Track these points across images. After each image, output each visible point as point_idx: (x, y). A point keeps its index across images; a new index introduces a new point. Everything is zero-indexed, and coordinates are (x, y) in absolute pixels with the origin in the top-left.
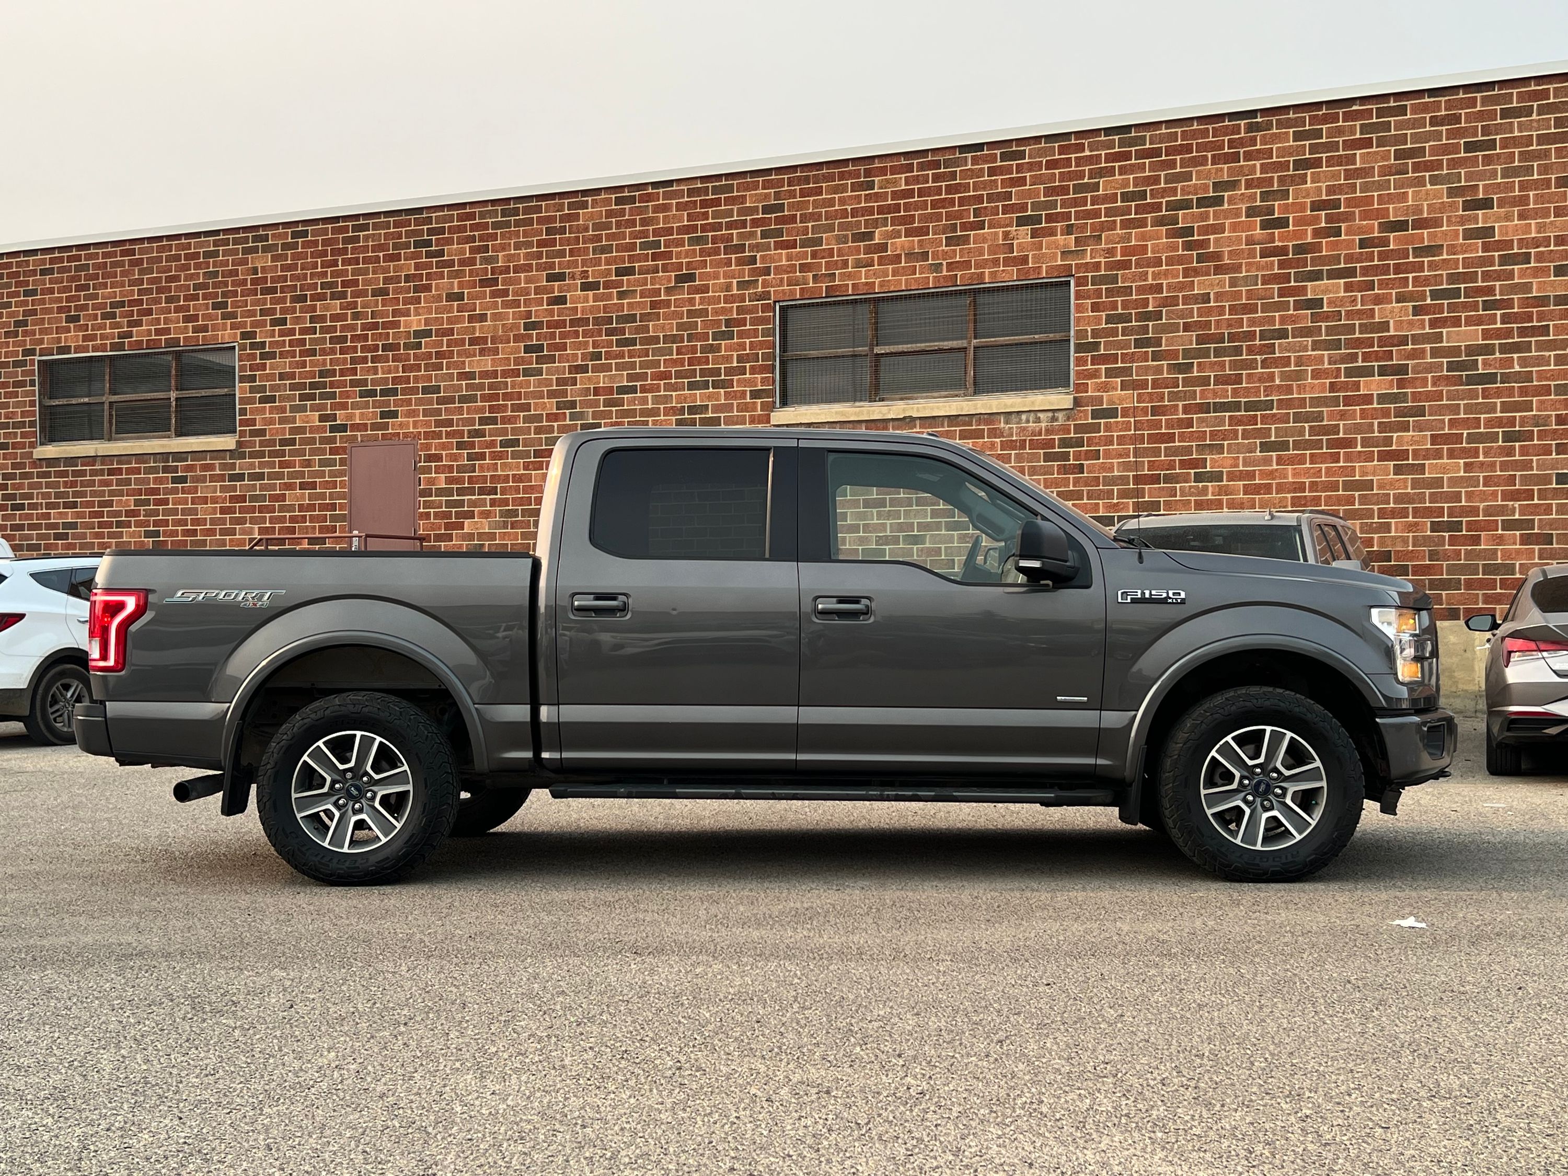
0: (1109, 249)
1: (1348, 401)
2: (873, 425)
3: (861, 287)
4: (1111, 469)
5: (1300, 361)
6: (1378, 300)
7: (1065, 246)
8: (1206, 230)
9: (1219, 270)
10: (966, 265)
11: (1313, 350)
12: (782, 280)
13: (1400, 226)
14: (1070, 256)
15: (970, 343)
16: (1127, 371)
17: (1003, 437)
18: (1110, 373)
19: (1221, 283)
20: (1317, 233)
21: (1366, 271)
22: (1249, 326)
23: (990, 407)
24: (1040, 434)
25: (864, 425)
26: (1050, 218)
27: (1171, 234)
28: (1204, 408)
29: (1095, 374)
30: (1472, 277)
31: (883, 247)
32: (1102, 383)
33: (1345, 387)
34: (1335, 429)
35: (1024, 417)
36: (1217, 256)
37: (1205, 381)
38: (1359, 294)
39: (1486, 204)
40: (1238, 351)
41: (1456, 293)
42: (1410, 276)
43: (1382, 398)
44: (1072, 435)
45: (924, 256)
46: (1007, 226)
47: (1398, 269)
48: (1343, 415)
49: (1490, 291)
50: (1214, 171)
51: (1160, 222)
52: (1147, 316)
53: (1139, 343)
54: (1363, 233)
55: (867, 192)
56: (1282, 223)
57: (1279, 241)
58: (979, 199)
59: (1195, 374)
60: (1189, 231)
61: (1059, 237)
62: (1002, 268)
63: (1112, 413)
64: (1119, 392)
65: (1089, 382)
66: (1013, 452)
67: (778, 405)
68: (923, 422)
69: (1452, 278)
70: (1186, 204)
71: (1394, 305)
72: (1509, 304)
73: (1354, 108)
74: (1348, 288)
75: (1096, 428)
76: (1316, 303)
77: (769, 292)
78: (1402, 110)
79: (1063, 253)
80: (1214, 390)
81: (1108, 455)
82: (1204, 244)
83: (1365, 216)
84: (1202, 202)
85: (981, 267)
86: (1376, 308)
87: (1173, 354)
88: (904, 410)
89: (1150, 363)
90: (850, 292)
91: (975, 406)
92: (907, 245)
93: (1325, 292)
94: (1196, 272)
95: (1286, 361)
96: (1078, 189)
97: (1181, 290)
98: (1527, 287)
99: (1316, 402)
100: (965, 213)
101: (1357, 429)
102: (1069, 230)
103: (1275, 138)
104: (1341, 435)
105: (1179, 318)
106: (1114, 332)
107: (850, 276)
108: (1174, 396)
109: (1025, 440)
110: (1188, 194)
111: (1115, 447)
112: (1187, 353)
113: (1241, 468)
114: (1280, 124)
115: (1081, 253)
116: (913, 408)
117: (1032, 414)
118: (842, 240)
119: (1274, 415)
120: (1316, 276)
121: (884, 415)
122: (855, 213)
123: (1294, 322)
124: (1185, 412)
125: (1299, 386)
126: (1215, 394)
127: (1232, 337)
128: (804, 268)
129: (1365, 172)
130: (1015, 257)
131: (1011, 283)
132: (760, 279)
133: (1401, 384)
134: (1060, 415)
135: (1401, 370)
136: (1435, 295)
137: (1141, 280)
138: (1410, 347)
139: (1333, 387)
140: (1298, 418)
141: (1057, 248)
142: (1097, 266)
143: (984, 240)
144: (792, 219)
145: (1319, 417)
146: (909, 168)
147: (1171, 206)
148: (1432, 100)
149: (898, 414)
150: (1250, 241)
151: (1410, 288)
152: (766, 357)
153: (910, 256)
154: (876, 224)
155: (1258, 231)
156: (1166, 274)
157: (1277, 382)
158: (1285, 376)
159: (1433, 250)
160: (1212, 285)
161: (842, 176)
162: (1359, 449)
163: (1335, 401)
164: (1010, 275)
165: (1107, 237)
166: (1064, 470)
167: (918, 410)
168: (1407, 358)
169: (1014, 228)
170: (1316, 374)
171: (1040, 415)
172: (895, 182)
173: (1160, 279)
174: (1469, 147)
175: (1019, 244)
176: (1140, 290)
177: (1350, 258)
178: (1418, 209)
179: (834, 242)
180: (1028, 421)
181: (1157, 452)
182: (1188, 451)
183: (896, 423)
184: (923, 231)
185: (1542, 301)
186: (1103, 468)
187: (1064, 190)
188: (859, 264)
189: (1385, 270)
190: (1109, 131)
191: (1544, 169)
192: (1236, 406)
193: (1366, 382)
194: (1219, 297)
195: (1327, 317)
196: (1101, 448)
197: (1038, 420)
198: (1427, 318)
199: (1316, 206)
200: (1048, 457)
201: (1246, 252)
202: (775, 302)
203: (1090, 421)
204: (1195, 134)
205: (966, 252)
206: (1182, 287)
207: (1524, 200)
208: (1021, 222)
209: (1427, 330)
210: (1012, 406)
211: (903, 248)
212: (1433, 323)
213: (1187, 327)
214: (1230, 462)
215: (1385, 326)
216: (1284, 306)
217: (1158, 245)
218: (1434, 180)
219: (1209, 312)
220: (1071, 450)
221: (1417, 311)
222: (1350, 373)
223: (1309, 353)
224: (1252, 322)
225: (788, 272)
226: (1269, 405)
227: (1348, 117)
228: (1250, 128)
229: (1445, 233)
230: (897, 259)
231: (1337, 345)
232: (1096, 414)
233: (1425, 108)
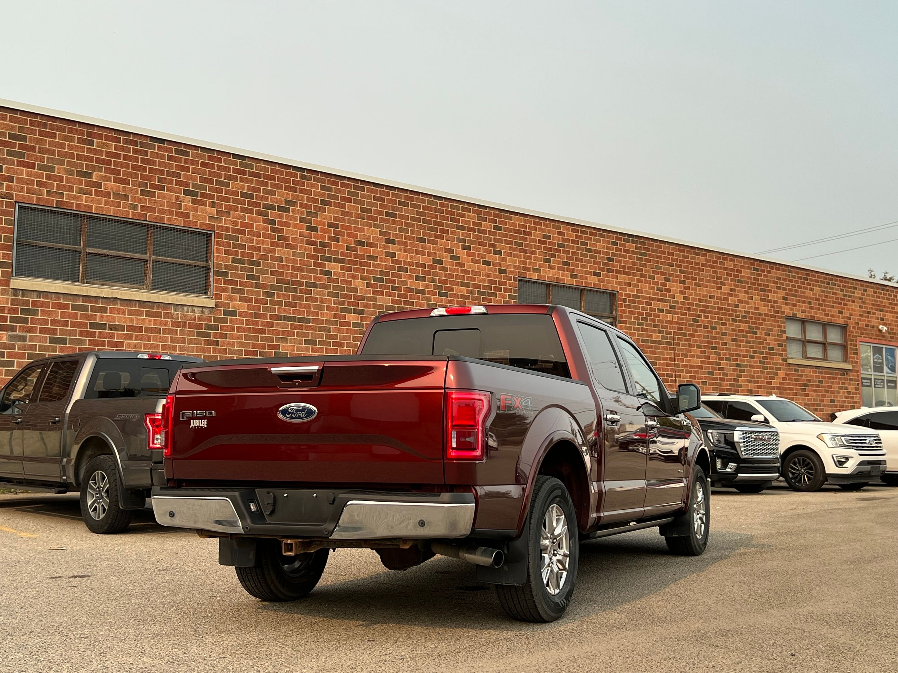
0: (234, 221)
1: (341, 324)
2: (87, 298)
3: (83, 207)
4: (233, 345)
5: (322, 301)
6: (354, 277)
7: (211, 214)
8: (282, 224)
9: (288, 246)
10: (153, 210)
11: (328, 296)
12: (22, 188)
13: (362, 244)
14: (213, 220)
15: (150, 257)
16: (241, 291)
17: (173, 319)
18: (234, 291)
19: (288, 253)
20: (330, 238)
21: (349, 262)
22: (300, 279)
23: (168, 300)
24: (195, 320)
25: (81, 299)
26: (202, 195)
27: (265, 221)
28: (279, 318)
29: (225, 290)
30: (387, 274)
31: (99, 185)
32: (229, 295)
33: (339, 317)
34: (335, 337)
35: (186, 308)
36: (286, 239)
37: (280, 304)
38: (346, 273)
39: (393, 242)
40: (295, 290)
41: (381, 280)
42: (366, 268)
43: (355, 324)
44: (212, 323)
45: (126, 197)
46: (178, 193)
47: (361, 264)
48: (339, 331)
49: (394, 282)
50: (285, 194)
51: (260, 213)
52: (252, 263)
53: (249, 277)
54: (348, 243)
55: (89, 147)
56: (315, 229)
57: (314, 238)
58: (162, 172)
59: (276, 299)
60: (273, 222)
61: (207, 207)
62: (174, 217)
63: (234, 313)
64: (238, 302)
65: (222, 294)
66: (179, 329)
67: (14, 274)
68: (122, 302)
69: (382, 273)
70: (272, 208)
71: (359, 280)
72: (399, 289)
73: (345, 182)
74: (342, 268)
75: (225, 321)
76: (328, 273)
77: (12, 194)
78: (363, 189)
79: (209, 217)
80: (284, 309)
81: (231, 337)
82: (280, 231)
83: (349, 235)
84: (280, 208)
85: (162, 213)
86: (353, 280)
87: (264, 286)
88: (112, 293)
89: (254, 289)
90: (74, 209)
91: (158, 297)
92: (115, 188)
93: (333, 268)
94: (277, 245)
95: (316, 300)
96: (219, 183)
97: (270, 252)
98: (406, 283)
99: (328, 322)
100: (152, 178)
101: (344, 338)
102: (213, 205)
103: (313, 186)
104: (338, 340)
105: (268, 267)
106: (236, 268)
107: (74, 197)
108: (265, 309)
109: (186, 322)
110: (274, 202)
111: (235, 333)
112: (272, 287)
113: (296, 352)
114: (315, 179)
115: (220, 220)
116: (118, 292)
117: (190, 308)
118: (67, 172)
119: (311, 326)
120: (329, 260)
121: (98, 293)
122: (79, 157)
123: (320, 280)
124: (270, 319)
125: (321, 313)
126: (285, 311)
127: (293, 283)
128: (40, 184)
129: (348, 214)
130: (182, 212)
131: (179, 227)
132: (5, 183)
133: (362, 319)
134: (206, 310)
135: (361, 312)
136: (375, 279)
137: (250, 243)
138: (365, 302)
139: (335, 316)
140: (321, 329)
141: (206, 213)
142: (228, 229)
143: (164, 198)
144: (33, 149)
145: (329, 330)
146: (118, 140)
147: (267, 207)
148: (374, 188)
149: (108, 295)
150: (301, 235)
151: (366, 274)
152: (7, 239)
153: (116, 195)
154: (94, 168)
155: (305, 231)
156: (263, 242)
157: (312, 309)
158: (316, 307)
159: (374, 258)
160: (284, 253)
161: (71, 131)
162: (345, 348)
163: (335, 323)
164: (179, 222)
165: (233, 215)
166: (208, 343)
167: (121, 294)
168: (364, 307)
169: (182, 195)
170: (329, 309)
171: (194, 308)
172: (107, 146)
173: (259, 244)
174: (388, 214)
175: (185, 206)
176: (250, 248)
177: (343, 254)
178: (369, 238)
179: (63, 172)
180: (188, 311)
181: (256, 339)
182: (272, 339)
183: (104, 300)
184: (125, 182)
185: (411, 290)
186: (229, 344)
187: (211, 181)
188: (80, 191)
189: (355, 263)
190: (235, 156)
191: (413, 232)
192: (293, 319)
193: (348, 316)
194: (287, 260)
195: (333, 281)
196: (228, 333)
197: (193, 311)
198: (371, 289)
199: (330, 225)
200: (199, 334)
201: (300, 240)
202: (15, 202)
203: (222, 316)
204: (277, 172)
205: (153, 201)
206: (271, 251)
207: (405, 244)
208: (187, 193)
209: (372, 295)
210: (180, 301)
211: (112, 189)
212: (374, 292)
213: (272, 273)
214: (291, 348)
215: (355, 290)
216: (315, 271)
217: (259, 225)
218: (375, 226)
219: (283, 267)
220: (212, 332)
221: (368, 285)
222: (342, 310)
223: (326, 297)
224: (302, 277)
225: (27, 184)
226: (308, 321)
227: (343, 185)
228: (303, 177)
229: (379, 252)
230: (108, 195)
231: (336, 295)
232: (226, 313)
233: (371, 191)
